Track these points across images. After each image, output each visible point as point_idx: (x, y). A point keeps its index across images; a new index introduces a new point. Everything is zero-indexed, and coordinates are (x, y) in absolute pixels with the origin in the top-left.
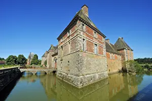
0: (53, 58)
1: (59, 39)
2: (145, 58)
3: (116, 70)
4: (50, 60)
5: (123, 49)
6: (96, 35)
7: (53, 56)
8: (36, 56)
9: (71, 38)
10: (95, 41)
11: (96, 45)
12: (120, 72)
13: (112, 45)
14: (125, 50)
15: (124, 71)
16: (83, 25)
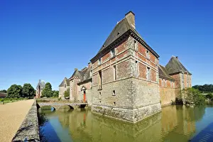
0: (79, 88)
1: (93, 61)
3: (168, 102)
4: (75, 89)
5: (178, 73)
6: (148, 55)
7: (79, 84)
8: (49, 86)
9: (117, 59)
10: (148, 64)
11: (149, 68)
12: (173, 104)
14: (181, 74)
16: (135, 42)
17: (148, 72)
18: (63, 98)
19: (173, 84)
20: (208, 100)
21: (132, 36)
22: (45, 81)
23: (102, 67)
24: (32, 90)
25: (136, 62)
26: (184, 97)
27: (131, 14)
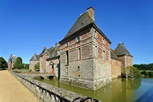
0: (48, 63)
1: (62, 43)
2: (142, 65)
3: (116, 76)
5: (124, 55)
6: (104, 42)
7: (48, 60)
8: (20, 60)
9: (81, 44)
11: (104, 51)
12: (119, 77)
13: (112, 50)
14: (125, 56)
15: (123, 76)
16: (96, 32)
17: (103, 54)
18: (33, 70)
19: (120, 63)
20: (143, 76)
21: (94, 27)
22: (15, 56)
23: (69, 48)
24: (4, 62)
25: (96, 46)
26: (127, 73)
27: (91, 9)
